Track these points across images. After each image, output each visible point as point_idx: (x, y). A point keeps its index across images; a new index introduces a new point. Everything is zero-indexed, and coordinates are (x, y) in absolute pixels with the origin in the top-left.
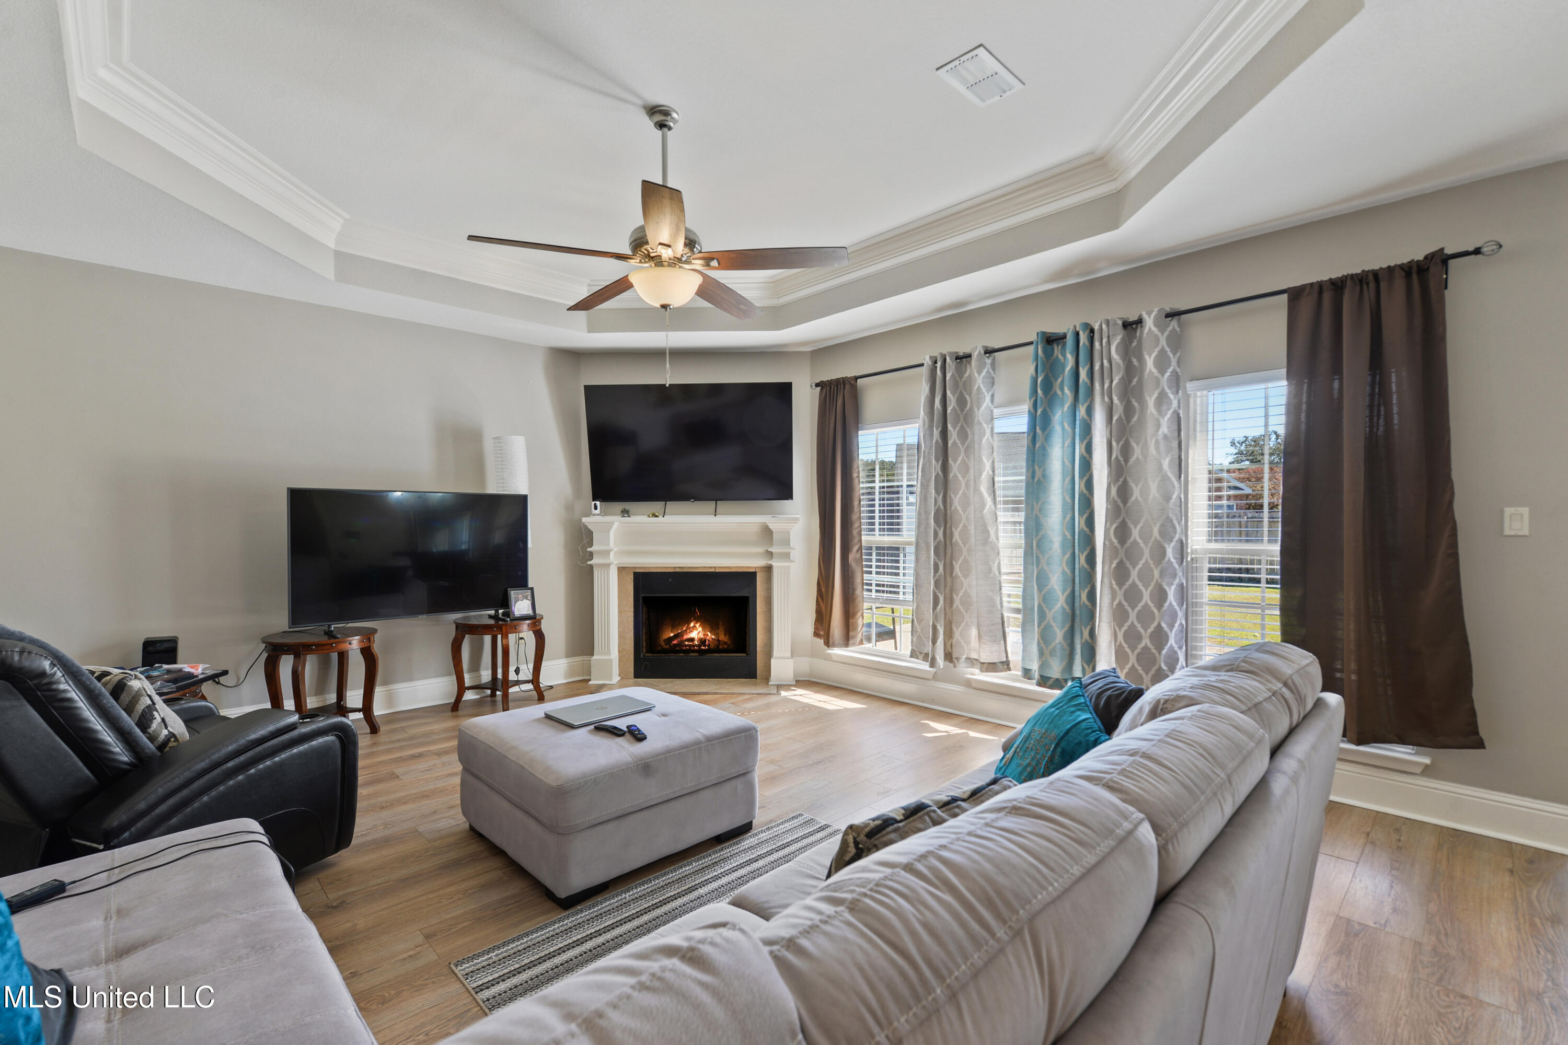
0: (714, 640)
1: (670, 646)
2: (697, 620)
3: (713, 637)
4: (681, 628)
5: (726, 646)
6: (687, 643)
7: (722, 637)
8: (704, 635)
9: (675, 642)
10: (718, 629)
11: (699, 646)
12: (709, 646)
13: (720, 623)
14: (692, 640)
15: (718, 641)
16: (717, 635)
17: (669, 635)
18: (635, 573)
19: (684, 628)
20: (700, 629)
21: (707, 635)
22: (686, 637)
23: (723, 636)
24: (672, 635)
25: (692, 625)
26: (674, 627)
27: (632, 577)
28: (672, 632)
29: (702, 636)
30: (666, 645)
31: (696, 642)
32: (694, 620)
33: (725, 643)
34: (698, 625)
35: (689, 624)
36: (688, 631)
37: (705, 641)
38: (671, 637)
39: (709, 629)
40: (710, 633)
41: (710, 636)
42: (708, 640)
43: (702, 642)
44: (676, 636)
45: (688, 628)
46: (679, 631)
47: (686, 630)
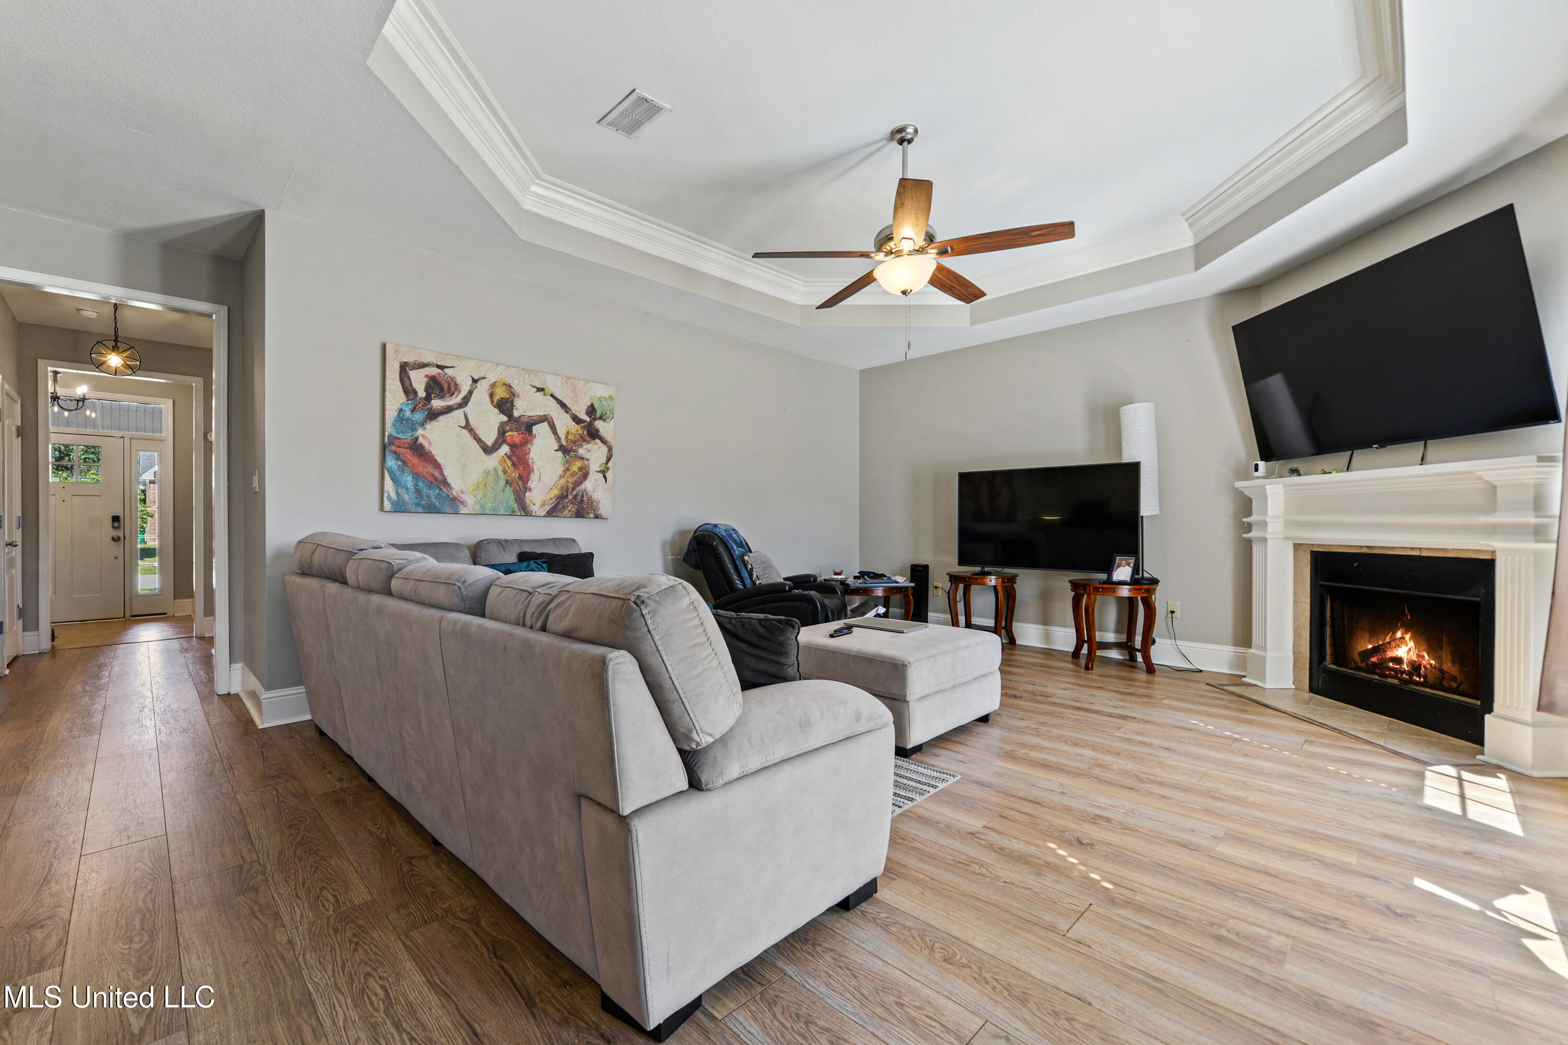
0: (1435, 668)
1: (1367, 665)
2: (1407, 628)
3: (1433, 662)
4: (1383, 637)
5: (1455, 685)
6: (1391, 664)
7: (1448, 666)
8: (1418, 656)
9: (1374, 659)
10: (1441, 649)
11: (1410, 674)
12: (1425, 677)
13: (1445, 639)
14: (1399, 660)
15: (1441, 670)
16: (1438, 659)
17: (1365, 646)
18: (1312, 552)
19: (1388, 639)
20: (1411, 644)
21: (1423, 657)
22: (1390, 654)
23: (1450, 665)
24: (1370, 646)
25: (1399, 634)
26: (1373, 634)
27: (1309, 555)
28: (1370, 642)
29: (1414, 658)
30: (1362, 662)
31: (1405, 666)
32: (1402, 626)
33: (1454, 679)
34: (1408, 637)
35: (1394, 633)
36: (1393, 644)
37: (1419, 667)
38: (1368, 650)
39: (1425, 647)
40: (1428, 654)
41: (1428, 660)
42: (1425, 667)
43: (1416, 668)
44: (1376, 650)
45: (1393, 639)
46: (1381, 643)
47: (1389, 642)
